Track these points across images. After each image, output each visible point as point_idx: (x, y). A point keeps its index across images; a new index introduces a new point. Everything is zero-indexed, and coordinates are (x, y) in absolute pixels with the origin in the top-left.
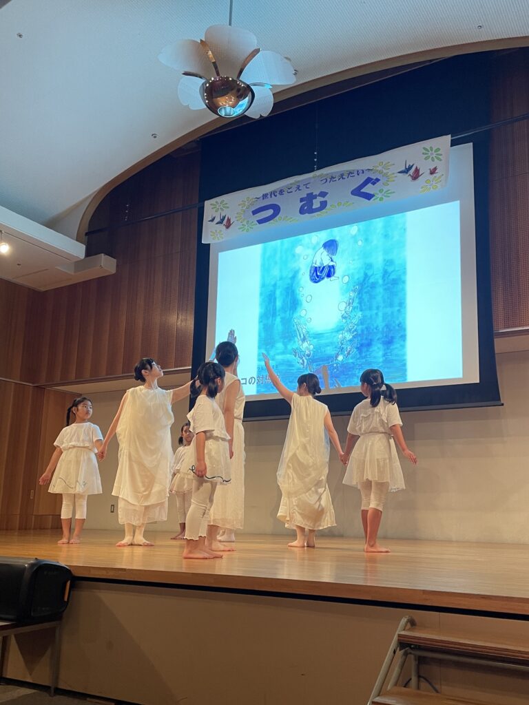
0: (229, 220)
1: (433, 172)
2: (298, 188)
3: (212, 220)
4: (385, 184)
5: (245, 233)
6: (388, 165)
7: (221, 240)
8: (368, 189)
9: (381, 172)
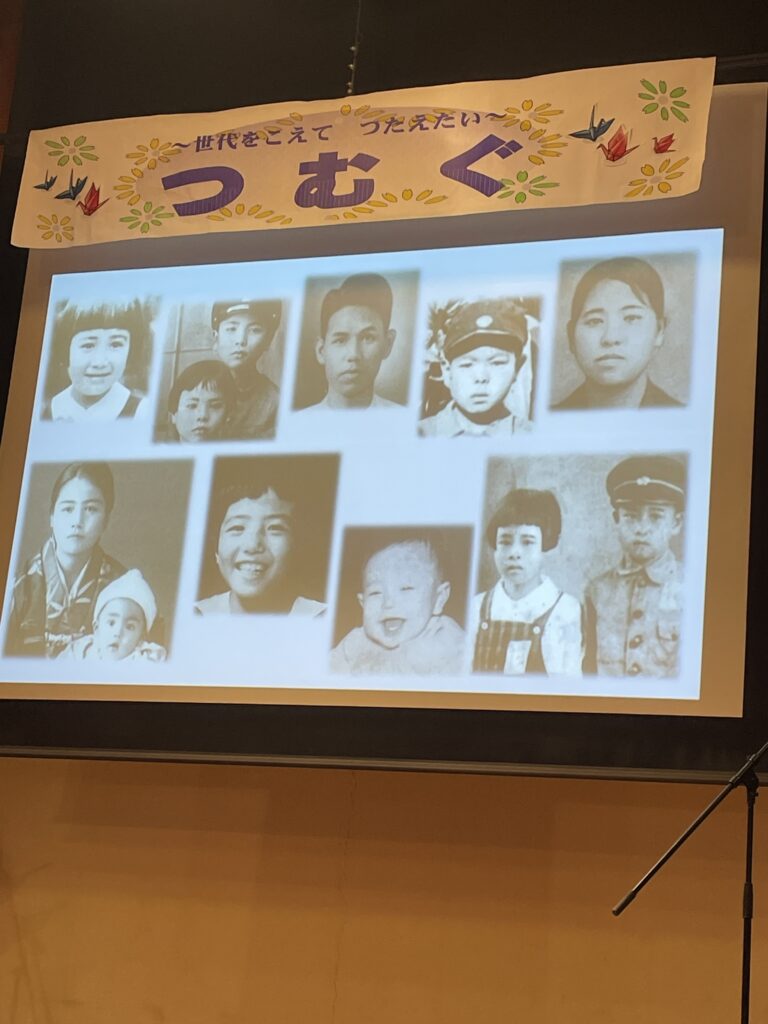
0: (94, 193)
1: (662, 147)
2: (298, 135)
3: (48, 186)
4: (536, 160)
5: (136, 234)
6: (544, 112)
7: (65, 244)
8: (489, 166)
9: (525, 127)
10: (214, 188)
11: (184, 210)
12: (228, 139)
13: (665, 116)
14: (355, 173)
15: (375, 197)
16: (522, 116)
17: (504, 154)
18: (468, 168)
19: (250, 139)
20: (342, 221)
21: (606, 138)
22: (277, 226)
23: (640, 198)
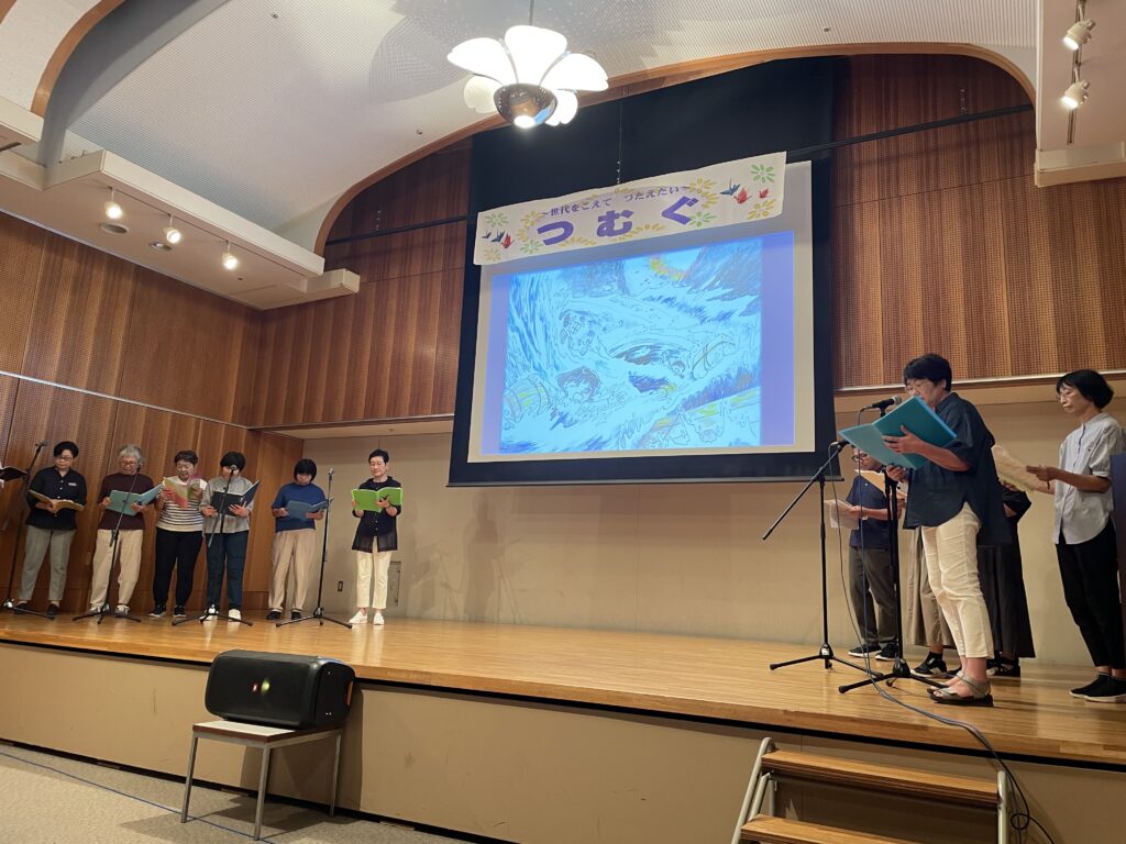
0: (508, 238)
1: (763, 195)
2: (596, 204)
3: (488, 236)
4: (705, 206)
5: (528, 255)
6: (708, 184)
7: (497, 262)
8: (683, 211)
9: (699, 191)
10: (561, 231)
11: (548, 242)
12: (565, 209)
13: (764, 181)
14: (623, 219)
15: (633, 229)
16: (698, 187)
17: (690, 205)
18: (676, 212)
19: (575, 208)
20: (619, 241)
21: (737, 193)
22: (590, 246)
23: (753, 219)
